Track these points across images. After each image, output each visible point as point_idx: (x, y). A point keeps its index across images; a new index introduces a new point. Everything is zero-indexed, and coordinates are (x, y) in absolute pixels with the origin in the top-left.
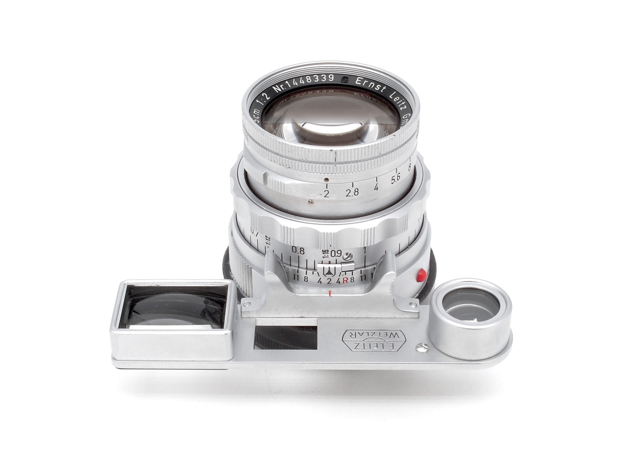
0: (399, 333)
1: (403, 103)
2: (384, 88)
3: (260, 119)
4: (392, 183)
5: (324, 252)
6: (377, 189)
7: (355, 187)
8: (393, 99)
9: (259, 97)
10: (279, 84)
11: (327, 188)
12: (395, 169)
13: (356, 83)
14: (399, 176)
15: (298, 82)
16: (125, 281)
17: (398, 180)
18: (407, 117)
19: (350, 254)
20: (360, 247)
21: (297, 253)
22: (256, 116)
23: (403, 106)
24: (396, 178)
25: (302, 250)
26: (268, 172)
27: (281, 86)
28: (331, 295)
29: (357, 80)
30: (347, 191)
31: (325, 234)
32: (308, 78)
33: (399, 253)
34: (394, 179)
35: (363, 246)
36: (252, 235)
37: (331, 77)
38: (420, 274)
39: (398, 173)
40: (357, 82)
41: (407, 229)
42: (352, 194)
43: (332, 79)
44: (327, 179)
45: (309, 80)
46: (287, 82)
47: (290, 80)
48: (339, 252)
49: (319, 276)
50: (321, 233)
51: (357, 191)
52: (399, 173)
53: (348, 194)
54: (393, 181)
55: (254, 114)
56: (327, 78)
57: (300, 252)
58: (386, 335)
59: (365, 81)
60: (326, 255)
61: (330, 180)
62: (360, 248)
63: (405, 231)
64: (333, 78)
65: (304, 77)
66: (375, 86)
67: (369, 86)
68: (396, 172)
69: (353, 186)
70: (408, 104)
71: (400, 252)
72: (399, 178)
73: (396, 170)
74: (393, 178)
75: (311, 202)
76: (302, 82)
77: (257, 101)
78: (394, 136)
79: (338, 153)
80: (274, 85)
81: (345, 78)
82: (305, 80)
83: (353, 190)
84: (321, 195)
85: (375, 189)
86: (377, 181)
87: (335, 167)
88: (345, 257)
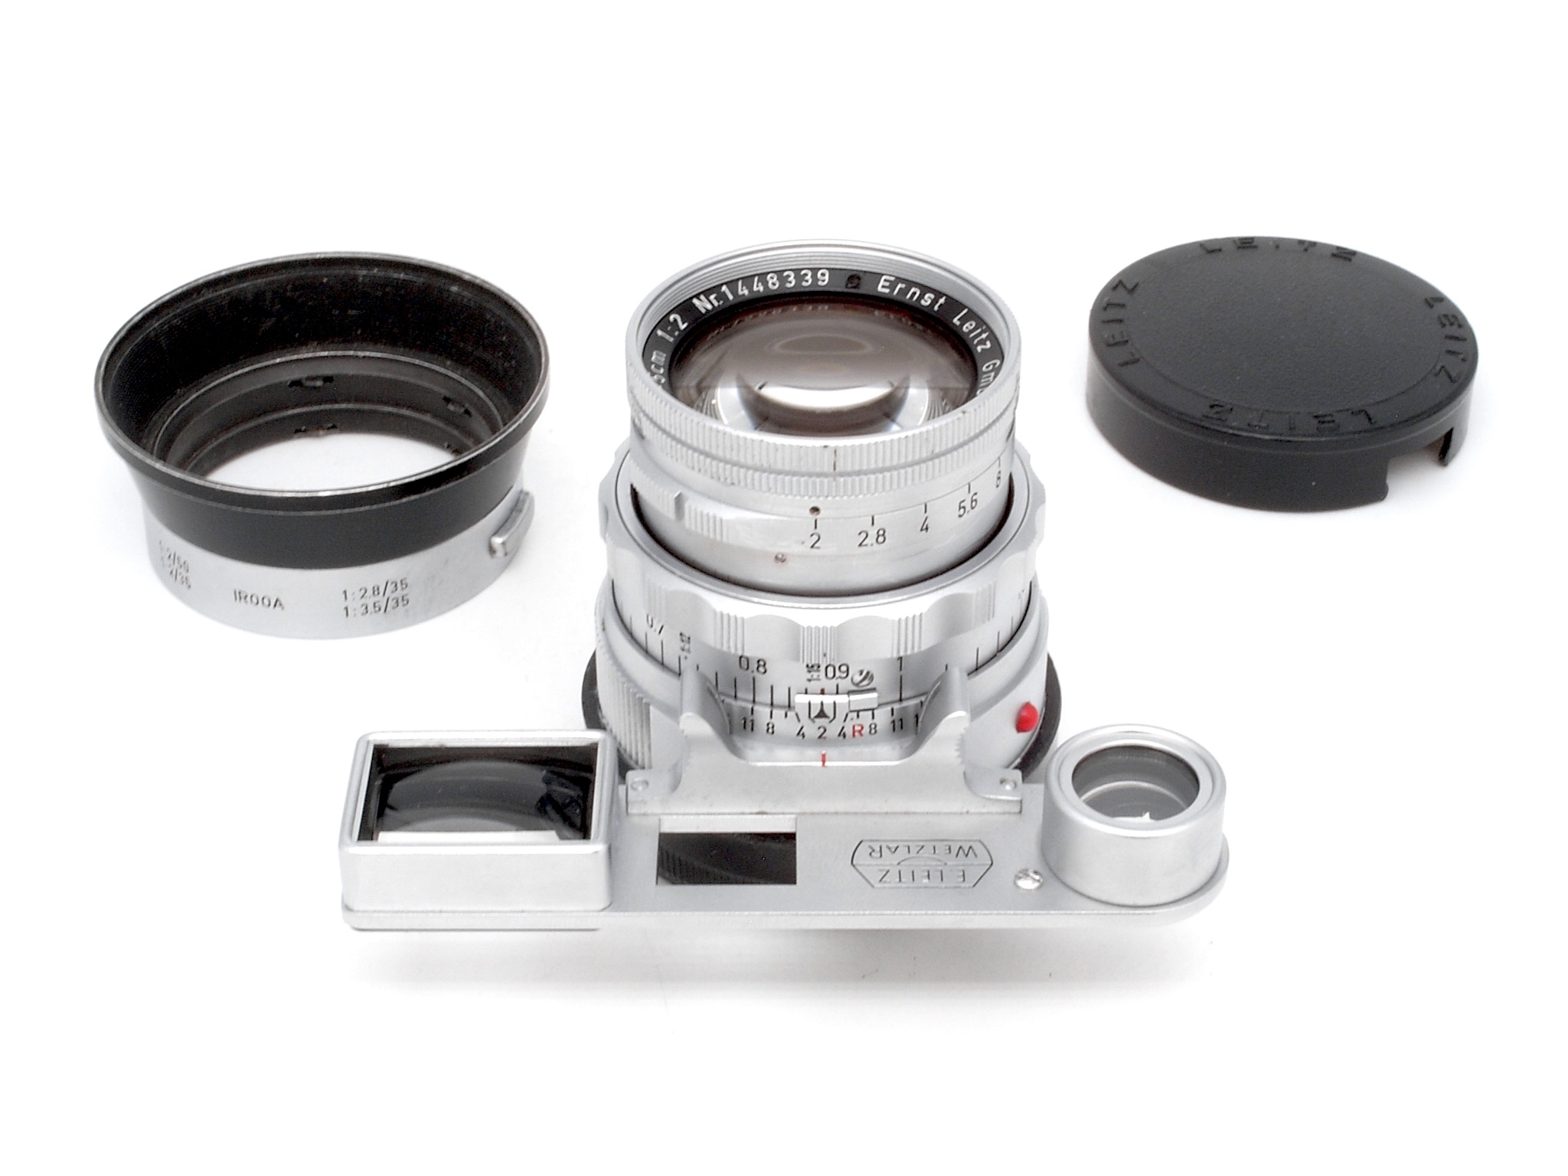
0: (978, 847)
1: (984, 336)
2: (942, 301)
3: (666, 374)
4: (960, 516)
5: (810, 668)
6: (927, 529)
7: (877, 526)
8: (962, 325)
9: (663, 323)
10: (707, 293)
11: (816, 527)
12: (964, 486)
13: (880, 289)
14: (976, 500)
15: (750, 288)
16: (370, 734)
17: (973, 508)
18: (991, 367)
19: (868, 673)
20: (889, 656)
21: (750, 670)
22: (658, 367)
23: (983, 342)
24: (967, 504)
25: (761, 664)
26: (686, 493)
27: (712, 297)
28: (827, 764)
29: (882, 283)
30: (860, 534)
31: (813, 630)
32: (772, 278)
33: (977, 669)
34: (964, 508)
35: (895, 655)
36: (650, 632)
37: (823, 275)
38: (1024, 714)
39: (972, 493)
40: (882, 288)
41: (993, 616)
42: (871, 540)
43: (824, 280)
44: (815, 510)
45: (774, 284)
46: (724, 288)
47: (732, 284)
48: (844, 668)
49: (799, 720)
50: (804, 628)
51: (881, 535)
52: (976, 494)
53: (862, 540)
54: (962, 510)
55: (652, 363)
56: (814, 276)
57: (758, 668)
58: (948, 851)
59: (899, 286)
60: (815, 675)
61: (822, 511)
62: (889, 659)
63: (989, 619)
64: (827, 278)
65: (762, 277)
66: (921, 296)
67: (909, 296)
68: (969, 492)
69: (873, 524)
70: (993, 337)
71: (979, 665)
72: (974, 503)
73: (967, 486)
74: (962, 505)
75: (780, 559)
76: (758, 288)
77: (660, 333)
78: (964, 412)
79: (840, 453)
80: (697, 296)
81: (854, 277)
82: (765, 283)
83: (873, 533)
84: (803, 543)
85: (922, 530)
86: (926, 511)
87: (834, 484)
88: (858, 678)
